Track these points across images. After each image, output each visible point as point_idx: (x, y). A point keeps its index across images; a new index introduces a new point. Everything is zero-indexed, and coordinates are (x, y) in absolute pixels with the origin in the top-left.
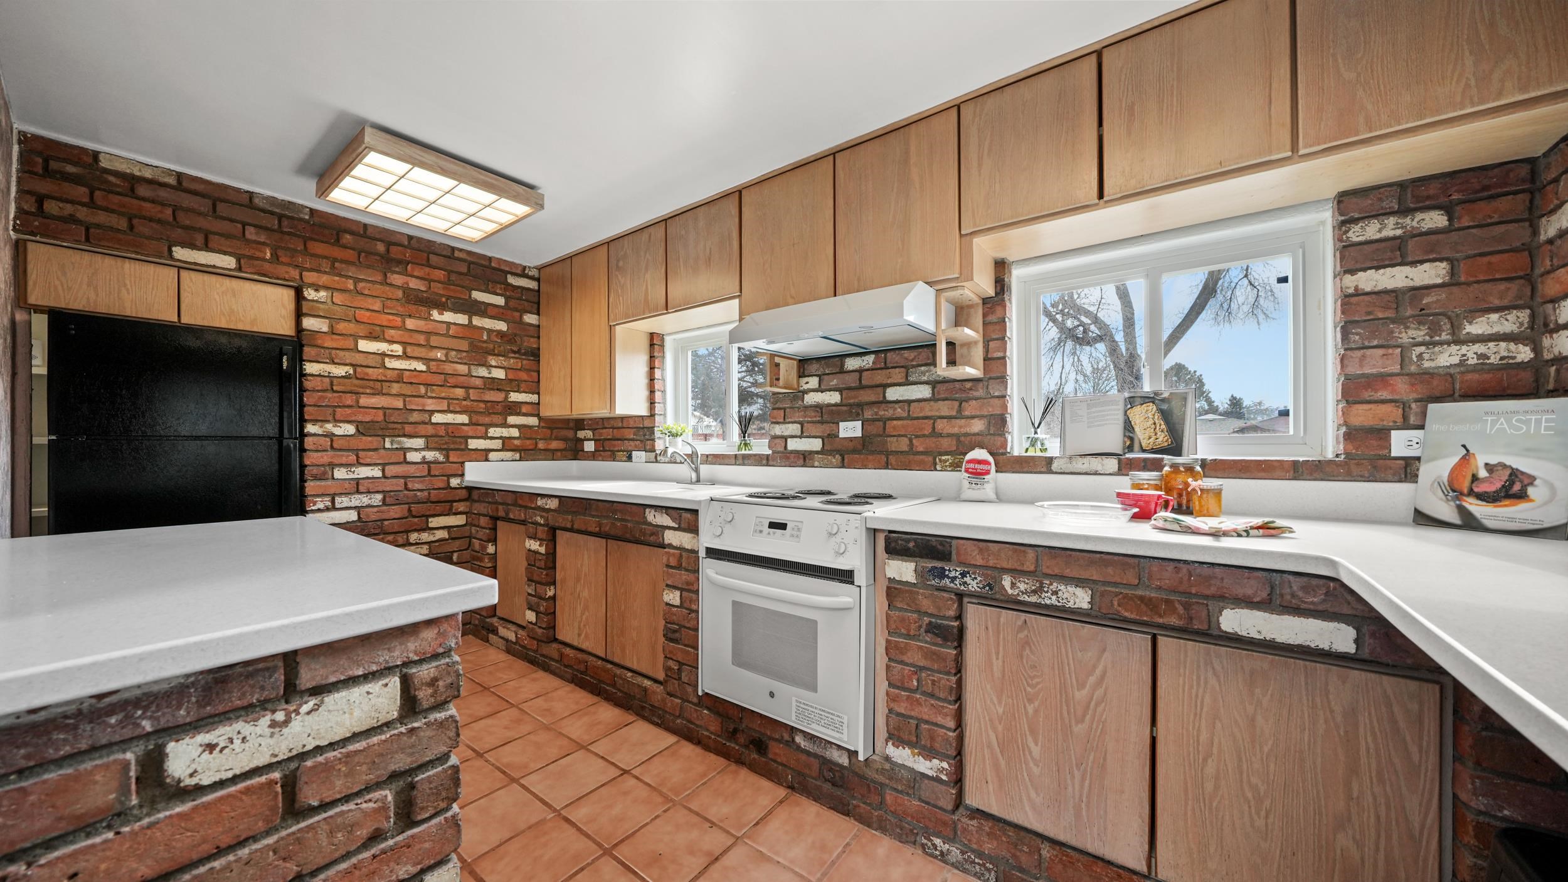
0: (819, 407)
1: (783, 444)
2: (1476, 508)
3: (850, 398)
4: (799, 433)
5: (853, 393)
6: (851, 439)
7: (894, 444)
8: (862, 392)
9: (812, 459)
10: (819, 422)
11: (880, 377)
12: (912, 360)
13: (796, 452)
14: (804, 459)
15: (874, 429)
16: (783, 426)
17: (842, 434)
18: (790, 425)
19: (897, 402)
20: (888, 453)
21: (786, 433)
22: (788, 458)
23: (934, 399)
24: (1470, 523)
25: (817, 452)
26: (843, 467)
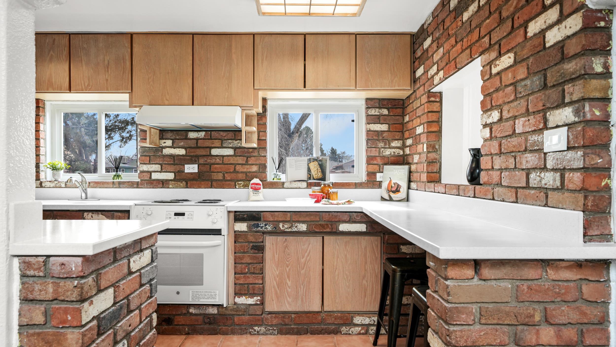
0: (172, 156)
1: (149, 176)
2: (392, 195)
3: (191, 152)
4: (160, 170)
5: (193, 150)
6: (192, 174)
7: (215, 176)
8: (198, 150)
9: (168, 184)
10: (172, 164)
11: (208, 143)
12: (225, 137)
13: (158, 181)
14: (163, 184)
15: (204, 169)
16: (149, 166)
17: (186, 171)
18: (154, 165)
19: (217, 156)
20: (212, 181)
21: (150, 170)
22: (152, 183)
23: (235, 155)
24: (391, 199)
25: (171, 180)
26: (187, 187)
